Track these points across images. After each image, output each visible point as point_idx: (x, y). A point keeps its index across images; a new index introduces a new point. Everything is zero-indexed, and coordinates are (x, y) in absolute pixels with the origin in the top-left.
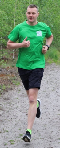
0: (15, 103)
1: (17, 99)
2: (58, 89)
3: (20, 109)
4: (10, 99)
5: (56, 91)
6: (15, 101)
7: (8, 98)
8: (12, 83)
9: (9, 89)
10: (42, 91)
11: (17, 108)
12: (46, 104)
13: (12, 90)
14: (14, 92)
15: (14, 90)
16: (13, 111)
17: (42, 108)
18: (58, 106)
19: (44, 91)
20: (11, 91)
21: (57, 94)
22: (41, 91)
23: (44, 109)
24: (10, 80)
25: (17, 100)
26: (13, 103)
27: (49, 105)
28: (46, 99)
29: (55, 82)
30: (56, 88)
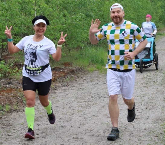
0: (17, 130)
1: (22, 124)
2: (87, 110)
3: (20, 139)
4: (12, 125)
5: (84, 112)
6: (17, 128)
7: (10, 124)
8: (21, 102)
9: (15, 110)
10: (63, 113)
11: (16, 138)
12: (62, 131)
13: (19, 111)
14: (22, 114)
15: (22, 112)
16: (10, 142)
17: (54, 137)
18: (77, 134)
19: (66, 112)
20: (17, 113)
21: (84, 116)
22: (61, 113)
23: (56, 139)
24: (20, 97)
25: (22, 126)
26: (13, 131)
27: (65, 134)
28: (64, 125)
29: (88, 99)
30: (85, 107)
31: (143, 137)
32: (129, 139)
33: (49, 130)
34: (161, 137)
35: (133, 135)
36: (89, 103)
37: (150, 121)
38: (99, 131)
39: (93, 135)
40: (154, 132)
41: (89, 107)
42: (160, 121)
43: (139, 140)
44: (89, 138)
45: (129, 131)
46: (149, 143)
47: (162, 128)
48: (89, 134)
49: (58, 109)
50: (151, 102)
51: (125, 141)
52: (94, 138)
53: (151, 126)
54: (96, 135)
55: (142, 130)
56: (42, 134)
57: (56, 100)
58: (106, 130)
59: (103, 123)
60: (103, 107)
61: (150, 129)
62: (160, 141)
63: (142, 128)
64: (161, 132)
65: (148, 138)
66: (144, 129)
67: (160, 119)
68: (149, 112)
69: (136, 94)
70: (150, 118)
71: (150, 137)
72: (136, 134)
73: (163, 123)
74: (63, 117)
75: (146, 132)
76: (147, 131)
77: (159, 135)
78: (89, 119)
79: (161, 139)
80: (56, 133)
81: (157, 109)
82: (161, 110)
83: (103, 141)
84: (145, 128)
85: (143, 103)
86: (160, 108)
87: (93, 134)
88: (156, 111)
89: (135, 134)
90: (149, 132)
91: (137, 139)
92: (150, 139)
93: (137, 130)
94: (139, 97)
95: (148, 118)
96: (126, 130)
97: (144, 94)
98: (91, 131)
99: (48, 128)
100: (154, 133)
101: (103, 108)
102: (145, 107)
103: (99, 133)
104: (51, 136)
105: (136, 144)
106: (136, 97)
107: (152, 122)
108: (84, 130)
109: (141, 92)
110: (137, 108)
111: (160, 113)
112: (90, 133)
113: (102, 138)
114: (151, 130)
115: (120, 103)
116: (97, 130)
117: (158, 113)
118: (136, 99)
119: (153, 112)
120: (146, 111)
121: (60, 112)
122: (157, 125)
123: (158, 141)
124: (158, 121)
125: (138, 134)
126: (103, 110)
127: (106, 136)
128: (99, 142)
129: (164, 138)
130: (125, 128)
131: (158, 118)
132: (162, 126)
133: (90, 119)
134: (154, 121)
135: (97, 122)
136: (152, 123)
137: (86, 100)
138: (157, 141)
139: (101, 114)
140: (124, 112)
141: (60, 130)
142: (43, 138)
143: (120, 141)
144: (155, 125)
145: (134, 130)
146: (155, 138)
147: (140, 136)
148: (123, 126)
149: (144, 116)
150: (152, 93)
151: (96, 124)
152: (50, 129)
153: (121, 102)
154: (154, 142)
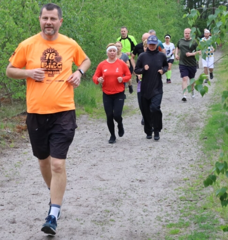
2: (72, 169)
12: (36, 200)
17: (25, 209)
22: (36, 175)
23: (28, 211)
27: (41, 204)
28: (40, 191)
29: (73, 154)
30: (69, 166)
31: (149, 206)
32: (131, 210)
33: (19, 199)
34: (175, 206)
35: (136, 204)
36: (74, 160)
37: (160, 184)
38: (89, 199)
39: (80, 205)
40: (165, 199)
41: (74, 166)
42: (174, 184)
43: (144, 212)
44: (75, 210)
45: (131, 198)
46: (159, 215)
47: (177, 193)
48: (74, 204)
49: (31, 170)
50: (160, 158)
51: (125, 212)
52: (82, 209)
53: (161, 190)
54: (85, 204)
55: (148, 198)
56: (8, 205)
57: (28, 156)
58: (98, 198)
59: (95, 188)
60: (94, 165)
61: (159, 196)
62: (174, 212)
63: (148, 195)
64: (175, 200)
65: (156, 207)
66: (152, 196)
67: (174, 182)
68: (159, 172)
69: (140, 147)
70: (160, 180)
71: (160, 206)
72: (140, 202)
73: (177, 187)
74: (39, 181)
75: (154, 200)
76: (156, 198)
77: (172, 203)
78: (74, 182)
79: (175, 209)
80: (28, 203)
81: (169, 168)
82: (174, 169)
83: (94, 214)
84: (152, 194)
85: (150, 158)
86: (174, 165)
87: (80, 203)
88: (168, 169)
89: (138, 203)
90: (159, 199)
91: (141, 209)
92: (160, 210)
93: (141, 196)
94: (144, 151)
95: (156, 179)
96: (127, 197)
97: (152, 146)
98: (78, 200)
99: (17, 197)
100: (166, 201)
101: (93, 167)
102: (152, 165)
103: (88, 203)
104: (21, 207)
105: (141, 216)
106: (140, 151)
107: (163, 185)
108: (68, 198)
109: (147, 144)
110: (142, 166)
111: (173, 173)
112: (76, 203)
113: (93, 209)
114: (161, 197)
115: (118, 159)
116: (87, 198)
117: (171, 172)
118: (140, 154)
119: (164, 172)
120: (154, 170)
121: (33, 173)
122: (170, 189)
123: (171, 212)
124: (170, 184)
125: (144, 202)
126: (93, 170)
127: (98, 206)
128: (88, 214)
129: (179, 207)
130: (124, 195)
131: (171, 180)
132: (176, 191)
133: (76, 182)
134: (165, 184)
135: (86, 187)
136: (163, 187)
137: (70, 156)
138: (169, 212)
139: (91, 175)
140: (123, 172)
141: (34, 199)
142: (11, 211)
143: (118, 213)
144: (167, 189)
145: (138, 197)
146: (167, 207)
147: (146, 206)
148: (123, 191)
149: (151, 177)
150: (162, 144)
151: (85, 190)
152: (20, 197)
153: (120, 158)
154: (165, 214)
